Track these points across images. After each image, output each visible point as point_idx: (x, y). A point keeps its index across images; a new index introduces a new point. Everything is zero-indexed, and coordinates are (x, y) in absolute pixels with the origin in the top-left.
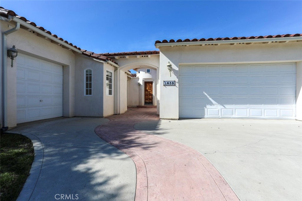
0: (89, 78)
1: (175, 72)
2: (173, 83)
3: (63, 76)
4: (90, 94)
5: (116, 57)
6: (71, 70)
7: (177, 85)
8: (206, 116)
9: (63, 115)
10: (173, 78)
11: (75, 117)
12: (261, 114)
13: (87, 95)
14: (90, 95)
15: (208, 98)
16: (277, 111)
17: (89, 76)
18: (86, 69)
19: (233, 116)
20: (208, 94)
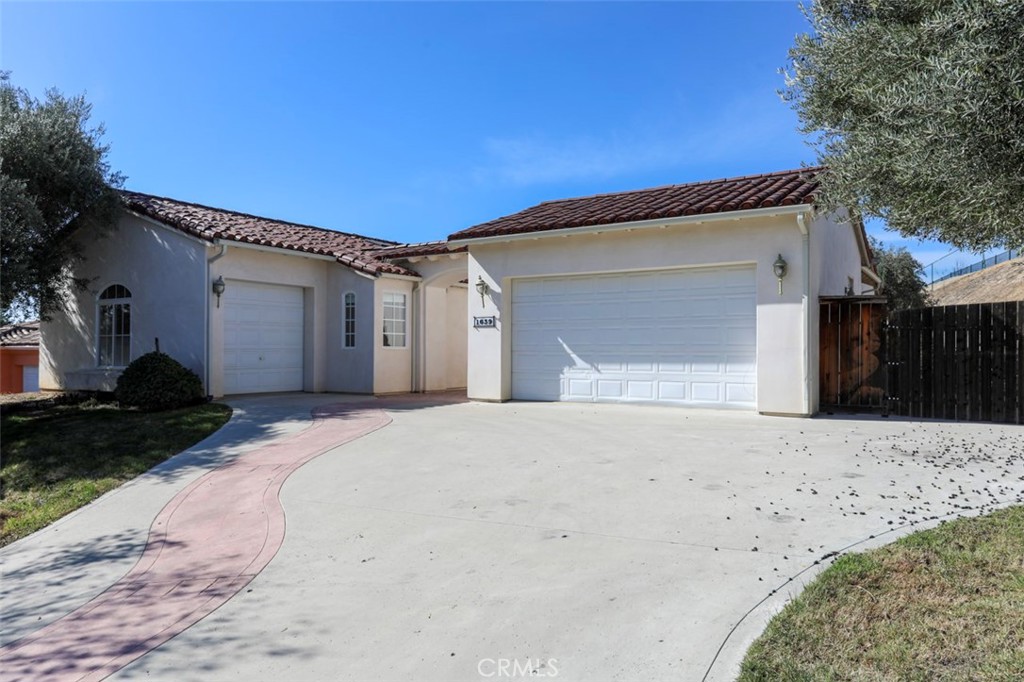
0: (350, 312)
1: (496, 297)
2: (491, 321)
3: (304, 308)
4: (353, 345)
5: (412, 260)
6: (318, 297)
7: (498, 324)
8: (562, 397)
9: (304, 386)
10: (491, 310)
11: (326, 392)
12: (684, 394)
13: (348, 348)
14: (352, 348)
15: (569, 355)
16: (718, 387)
17: (351, 306)
18: (346, 293)
19: (624, 398)
20: (569, 346)
